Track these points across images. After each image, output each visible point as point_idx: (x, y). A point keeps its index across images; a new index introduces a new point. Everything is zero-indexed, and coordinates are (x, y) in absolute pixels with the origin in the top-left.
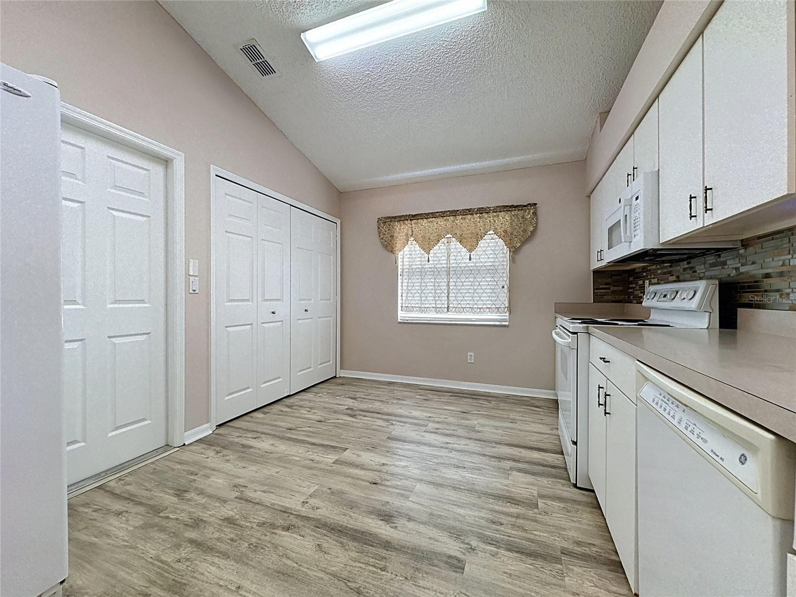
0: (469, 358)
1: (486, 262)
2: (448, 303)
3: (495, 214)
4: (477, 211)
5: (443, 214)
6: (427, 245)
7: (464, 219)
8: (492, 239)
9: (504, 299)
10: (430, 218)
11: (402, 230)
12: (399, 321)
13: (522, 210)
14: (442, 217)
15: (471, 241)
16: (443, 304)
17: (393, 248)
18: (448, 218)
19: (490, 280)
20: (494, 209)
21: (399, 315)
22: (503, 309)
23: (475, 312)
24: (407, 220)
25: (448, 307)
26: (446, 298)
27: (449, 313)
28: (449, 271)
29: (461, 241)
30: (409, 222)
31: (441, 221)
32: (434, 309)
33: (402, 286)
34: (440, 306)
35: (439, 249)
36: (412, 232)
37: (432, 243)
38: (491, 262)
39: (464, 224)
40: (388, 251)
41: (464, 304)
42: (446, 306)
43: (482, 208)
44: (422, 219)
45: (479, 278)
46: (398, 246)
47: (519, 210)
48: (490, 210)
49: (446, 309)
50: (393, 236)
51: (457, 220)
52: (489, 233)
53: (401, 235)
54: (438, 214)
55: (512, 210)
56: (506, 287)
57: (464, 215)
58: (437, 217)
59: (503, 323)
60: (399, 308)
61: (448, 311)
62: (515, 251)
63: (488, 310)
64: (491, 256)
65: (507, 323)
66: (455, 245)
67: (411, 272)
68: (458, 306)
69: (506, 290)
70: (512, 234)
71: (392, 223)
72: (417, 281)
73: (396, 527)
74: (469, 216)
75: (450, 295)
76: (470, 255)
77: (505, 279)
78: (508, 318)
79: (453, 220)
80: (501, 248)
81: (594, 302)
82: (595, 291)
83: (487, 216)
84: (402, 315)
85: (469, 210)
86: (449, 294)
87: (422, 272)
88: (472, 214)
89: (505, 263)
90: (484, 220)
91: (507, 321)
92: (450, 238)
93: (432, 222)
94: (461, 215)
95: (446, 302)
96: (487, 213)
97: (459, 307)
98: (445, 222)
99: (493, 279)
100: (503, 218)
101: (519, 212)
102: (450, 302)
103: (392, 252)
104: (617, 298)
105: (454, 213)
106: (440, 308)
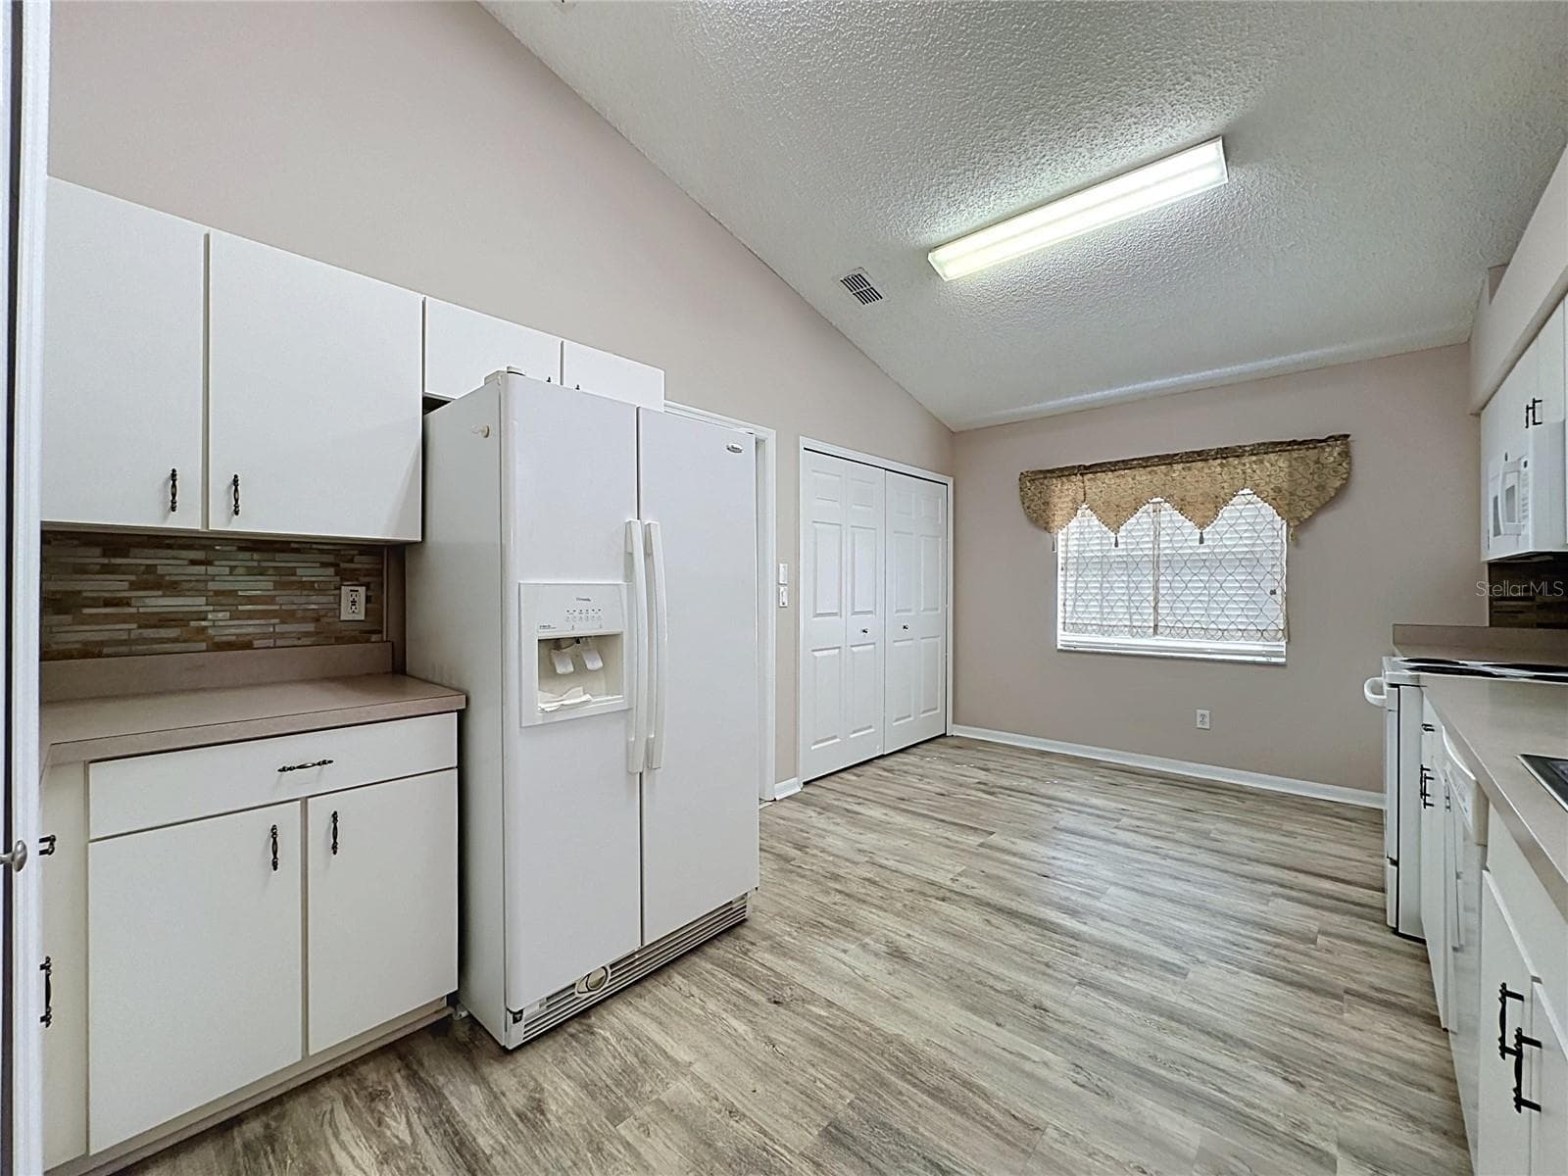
0: (1199, 719)
1: (1235, 546)
2: (1156, 620)
3: (1254, 458)
4: (1217, 453)
5: (1145, 463)
6: (1115, 516)
7: (1189, 469)
8: (1249, 503)
9: (1274, 614)
10: (1120, 469)
11: (1064, 492)
12: (1059, 647)
13: (1315, 448)
14: (1144, 467)
15: (1204, 509)
16: (1145, 621)
17: (1047, 523)
18: (1155, 468)
19: (1244, 578)
20: (1252, 450)
21: (1059, 638)
22: (1273, 634)
23: (1212, 636)
24: (1076, 475)
25: (1156, 626)
26: (1152, 611)
27: (1157, 637)
28: (1158, 562)
29: (1181, 509)
30: (1079, 477)
31: (1142, 476)
32: (1126, 629)
33: (1065, 588)
34: (1139, 624)
35: (1139, 524)
36: (1085, 494)
37: (1125, 513)
38: (1246, 545)
39: (1188, 478)
40: (1039, 527)
41: (1189, 622)
42: (1152, 625)
43: (1226, 448)
44: (1104, 472)
45: (1221, 574)
46: (1058, 519)
47: (1308, 449)
48: (1245, 451)
49: (1152, 630)
50: (1048, 503)
51: (1174, 471)
52: (1241, 492)
53: (1062, 500)
54: (1135, 462)
55: (1293, 450)
56: (1279, 592)
57: (1187, 462)
58: (1134, 468)
59: (1274, 660)
60: (1060, 626)
61: (1155, 632)
62: (1299, 526)
63: (1240, 633)
64: (1246, 535)
65: (1283, 660)
66: (1169, 514)
67: (1082, 564)
68: (1177, 625)
69: (1279, 597)
70: (1291, 494)
71: (1046, 482)
72: (1095, 579)
74: (1200, 464)
75: (1160, 605)
76: (1201, 533)
77: (1278, 577)
78: (1284, 650)
79: (1165, 471)
80: (1268, 520)
81: (1492, 625)
82: (1494, 603)
83: (1236, 462)
84: (1064, 638)
85: (1199, 453)
86: (1156, 604)
87: (1104, 564)
88: (1206, 460)
89: (1278, 548)
90: (1232, 469)
91: (1282, 657)
92: (1159, 503)
93: (1123, 476)
94: (1182, 462)
95: (1152, 618)
96: (1237, 456)
97: (1179, 628)
98: (1149, 477)
99: (1250, 577)
100: (1272, 465)
101: (1308, 453)
102: (1160, 618)
103: (1046, 529)
105: (1168, 460)
106: (1140, 627)
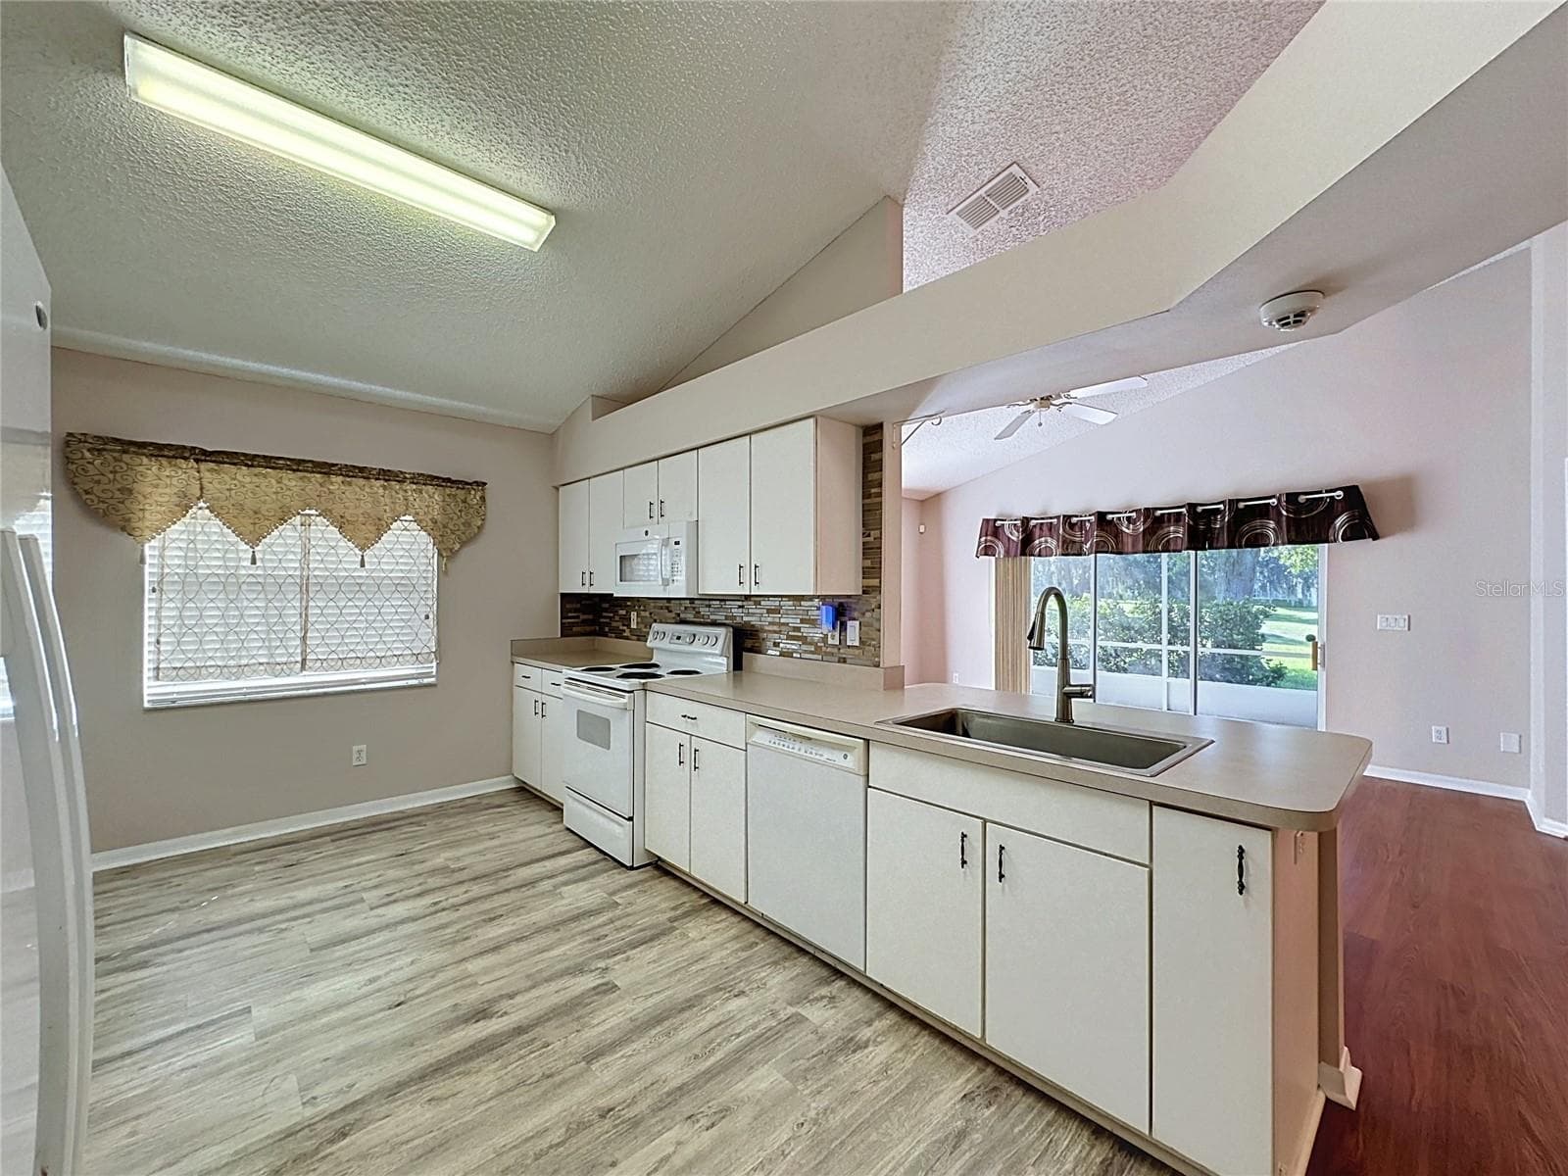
0: (355, 756)
1: (392, 571)
2: (304, 652)
3: (414, 487)
4: (379, 474)
5: (297, 465)
6: (253, 526)
7: (350, 484)
8: (406, 529)
9: (428, 638)
10: (259, 466)
11: (158, 483)
12: (146, 705)
13: (463, 489)
14: (294, 471)
15: (365, 531)
16: (291, 655)
17: (129, 520)
18: (309, 475)
19: (400, 603)
20: (411, 478)
21: (146, 691)
22: (426, 656)
23: (370, 665)
24: (185, 458)
25: (304, 660)
26: (298, 642)
27: (304, 673)
28: (307, 585)
29: (341, 527)
30: (192, 463)
31: (291, 480)
32: (262, 668)
33: (159, 618)
34: (284, 660)
35: (284, 539)
36: (202, 489)
37: (267, 523)
38: (402, 571)
39: (347, 493)
40: (112, 526)
41: (343, 652)
42: (299, 659)
43: (389, 471)
44: (235, 464)
45: (379, 600)
46: (151, 516)
47: (458, 488)
48: (406, 478)
49: (299, 665)
50: (130, 491)
51: (332, 483)
52: (402, 518)
53: (160, 490)
54: (281, 462)
55: (446, 486)
56: (431, 616)
57: (349, 477)
58: (281, 469)
59: (426, 681)
60: (147, 674)
61: (303, 668)
62: (447, 553)
63: (396, 659)
64: (401, 560)
65: (433, 680)
66: (324, 531)
67: (191, 584)
68: (330, 657)
69: (431, 622)
70: (445, 527)
71: (126, 457)
72: (212, 605)
73: (506, 1013)
74: (362, 482)
75: (309, 635)
76: (363, 556)
77: (430, 603)
78: (434, 670)
79: (321, 481)
80: (422, 548)
81: (562, 635)
82: (564, 621)
83: (398, 487)
84: (153, 690)
85: (362, 469)
86: (306, 633)
87: (229, 585)
88: (368, 478)
89: (430, 575)
90: (394, 493)
91: (433, 677)
92: (309, 515)
93: (265, 476)
94: (341, 475)
95: (299, 651)
96: (399, 481)
97: (332, 659)
98: (300, 483)
99: (405, 603)
100: (430, 497)
101: (459, 492)
102: (308, 650)
103: (123, 529)
104: (588, 629)
105: (326, 469)
106: (268, 663)
